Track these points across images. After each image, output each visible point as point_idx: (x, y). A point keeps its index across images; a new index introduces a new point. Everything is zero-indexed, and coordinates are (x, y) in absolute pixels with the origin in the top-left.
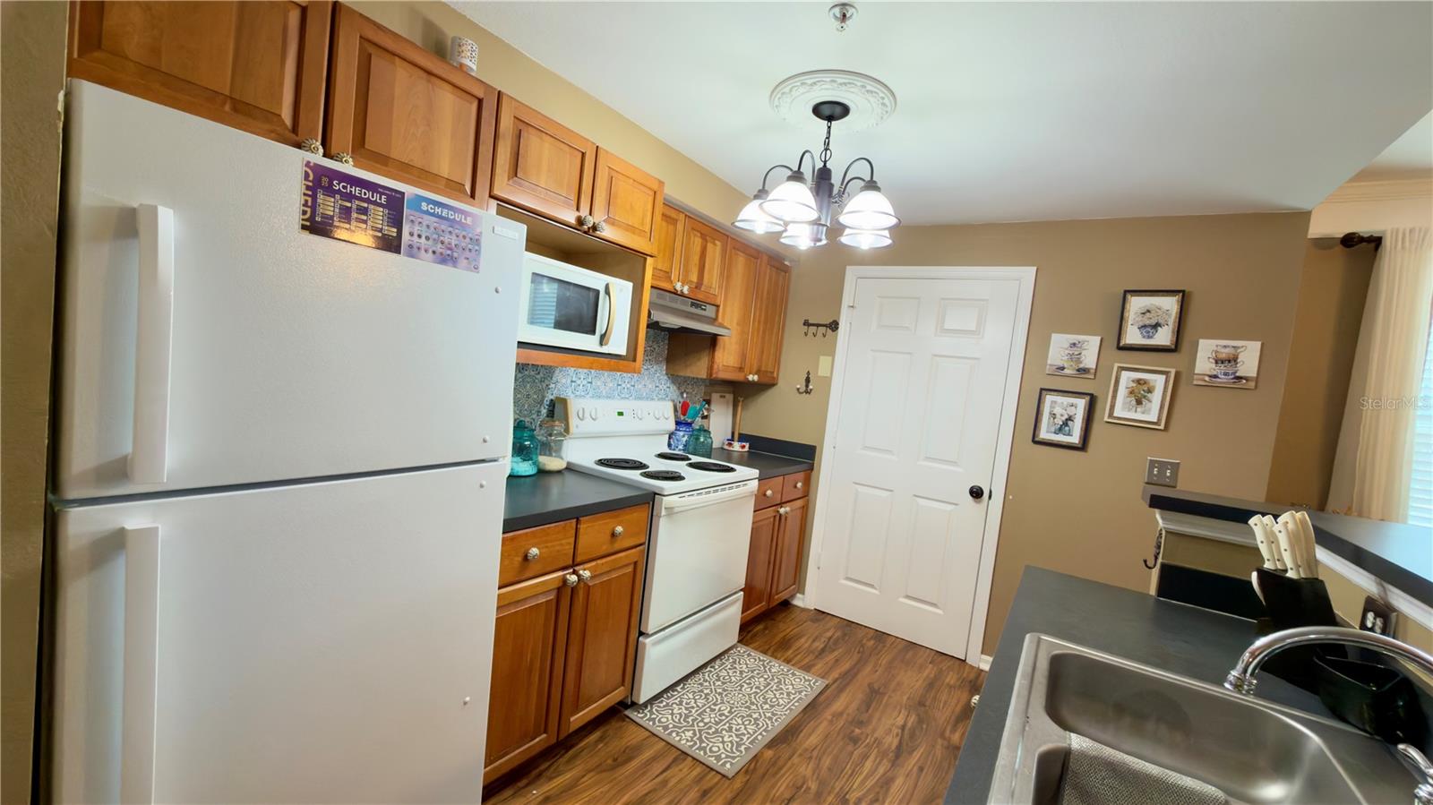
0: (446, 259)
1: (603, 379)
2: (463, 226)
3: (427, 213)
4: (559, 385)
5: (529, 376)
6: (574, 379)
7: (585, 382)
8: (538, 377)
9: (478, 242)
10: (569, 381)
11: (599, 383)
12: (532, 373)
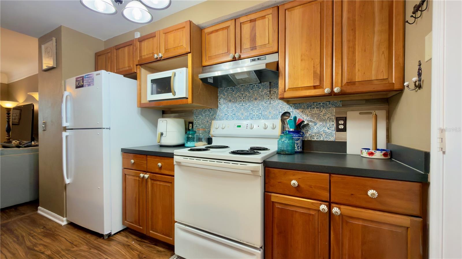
0: (89, 85)
1: (241, 112)
2: (91, 77)
3: (87, 78)
4: (220, 117)
5: (207, 114)
6: (226, 114)
7: (231, 114)
8: (211, 114)
9: (93, 79)
10: (224, 115)
11: (239, 114)
12: (208, 113)
